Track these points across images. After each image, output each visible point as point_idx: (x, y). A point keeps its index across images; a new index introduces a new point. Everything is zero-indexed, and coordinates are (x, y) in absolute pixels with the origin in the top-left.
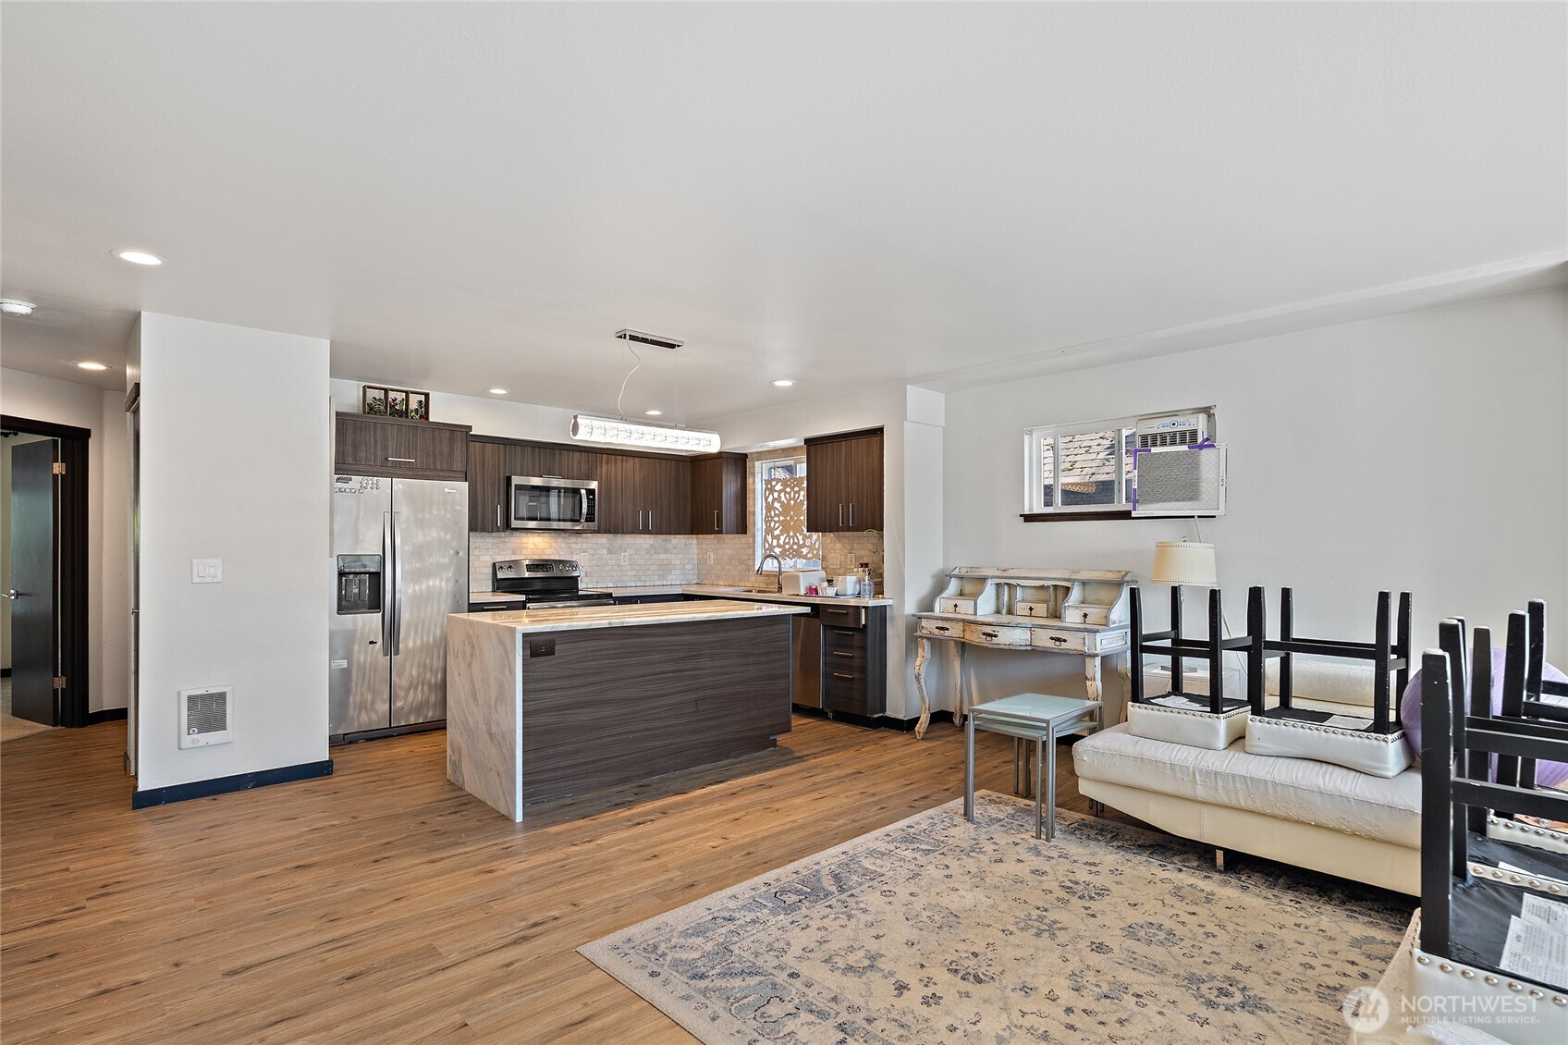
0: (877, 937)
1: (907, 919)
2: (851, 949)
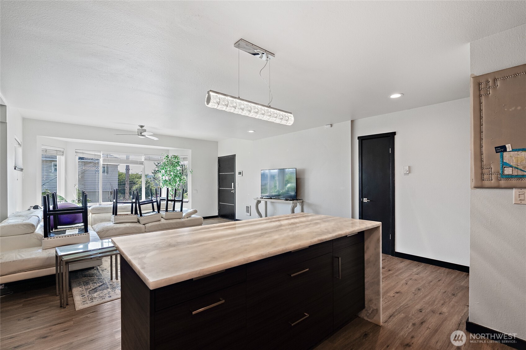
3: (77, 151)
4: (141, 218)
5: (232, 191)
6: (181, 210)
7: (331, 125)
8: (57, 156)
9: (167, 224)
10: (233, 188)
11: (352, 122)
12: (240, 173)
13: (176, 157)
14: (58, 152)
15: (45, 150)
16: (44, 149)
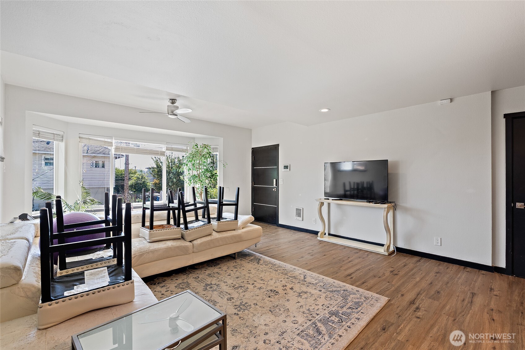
0: (298, 302)
1: (288, 309)
2: (306, 298)
3: (81, 136)
4: (186, 232)
5: (274, 190)
6: (236, 218)
7: (451, 100)
8: (55, 142)
9: (221, 239)
10: (275, 185)
11: (493, 93)
12: (286, 167)
13: (205, 146)
14: (56, 136)
15: (38, 133)
16: (36, 131)
